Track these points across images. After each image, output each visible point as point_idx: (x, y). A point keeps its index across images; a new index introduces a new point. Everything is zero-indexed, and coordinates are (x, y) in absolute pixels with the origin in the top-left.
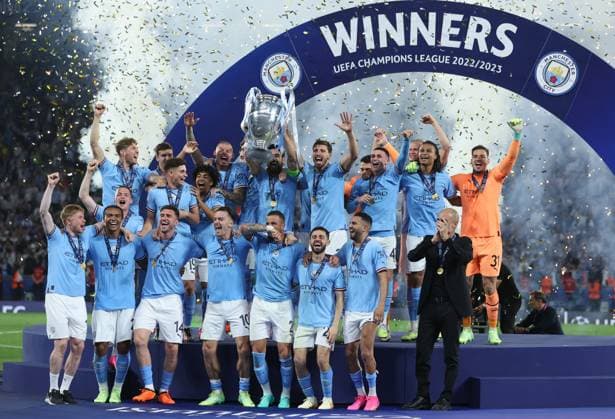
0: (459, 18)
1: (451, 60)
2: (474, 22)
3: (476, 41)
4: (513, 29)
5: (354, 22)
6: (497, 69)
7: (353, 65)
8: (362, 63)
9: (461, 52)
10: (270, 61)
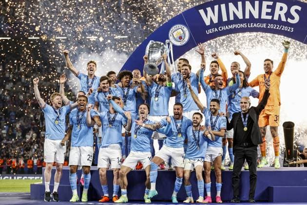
0: (271, 3)
1: (267, 26)
3: (280, 15)
4: (299, 8)
5: (216, 7)
6: (291, 30)
7: (216, 30)
8: (221, 29)
9: (272, 21)
10: (173, 28)
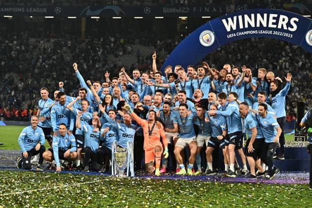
0: (276, 16)
1: (273, 32)
2: (282, 17)
3: (282, 25)
4: (297, 20)
5: (235, 18)
6: (290, 36)
7: (235, 35)
8: (238, 34)
9: (277, 29)
10: (203, 33)
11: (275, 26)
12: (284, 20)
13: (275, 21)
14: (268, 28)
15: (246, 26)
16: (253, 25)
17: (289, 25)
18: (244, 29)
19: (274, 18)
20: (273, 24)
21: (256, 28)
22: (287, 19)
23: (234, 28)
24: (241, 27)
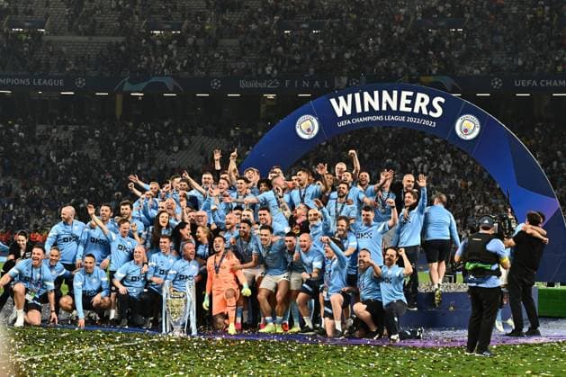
0: (411, 94)
1: (406, 119)
2: (420, 96)
3: (420, 108)
4: (443, 100)
5: (350, 96)
6: (433, 124)
7: (349, 122)
8: (354, 121)
9: (412, 114)
10: (301, 119)
11: (409, 110)
12: (423, 100)
13: (409, 102)
14: (398, 113)
15: (367, 109)
16: (376, 108)
17: (430, 107)
18: (363, 114)
19: (408, 97)
20: (407, 105)
21: (380, 112)
22: (427, 99)
23: (348, 112)
24: (359, 110)
